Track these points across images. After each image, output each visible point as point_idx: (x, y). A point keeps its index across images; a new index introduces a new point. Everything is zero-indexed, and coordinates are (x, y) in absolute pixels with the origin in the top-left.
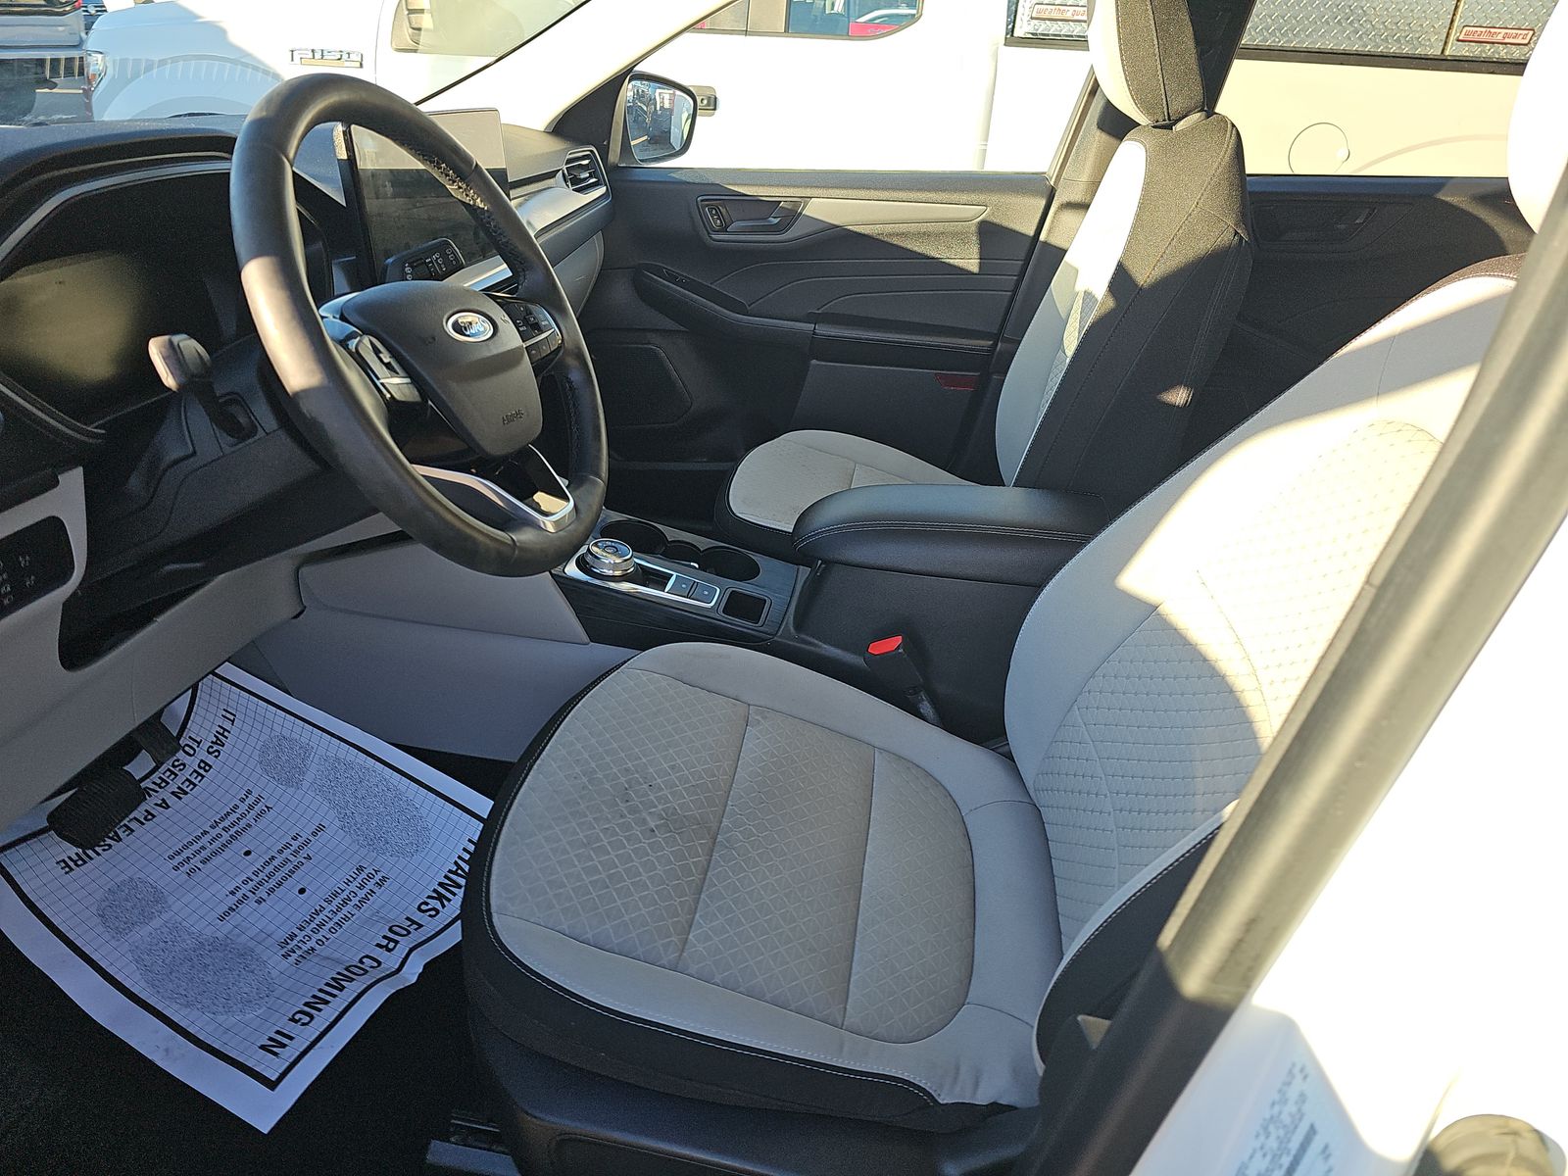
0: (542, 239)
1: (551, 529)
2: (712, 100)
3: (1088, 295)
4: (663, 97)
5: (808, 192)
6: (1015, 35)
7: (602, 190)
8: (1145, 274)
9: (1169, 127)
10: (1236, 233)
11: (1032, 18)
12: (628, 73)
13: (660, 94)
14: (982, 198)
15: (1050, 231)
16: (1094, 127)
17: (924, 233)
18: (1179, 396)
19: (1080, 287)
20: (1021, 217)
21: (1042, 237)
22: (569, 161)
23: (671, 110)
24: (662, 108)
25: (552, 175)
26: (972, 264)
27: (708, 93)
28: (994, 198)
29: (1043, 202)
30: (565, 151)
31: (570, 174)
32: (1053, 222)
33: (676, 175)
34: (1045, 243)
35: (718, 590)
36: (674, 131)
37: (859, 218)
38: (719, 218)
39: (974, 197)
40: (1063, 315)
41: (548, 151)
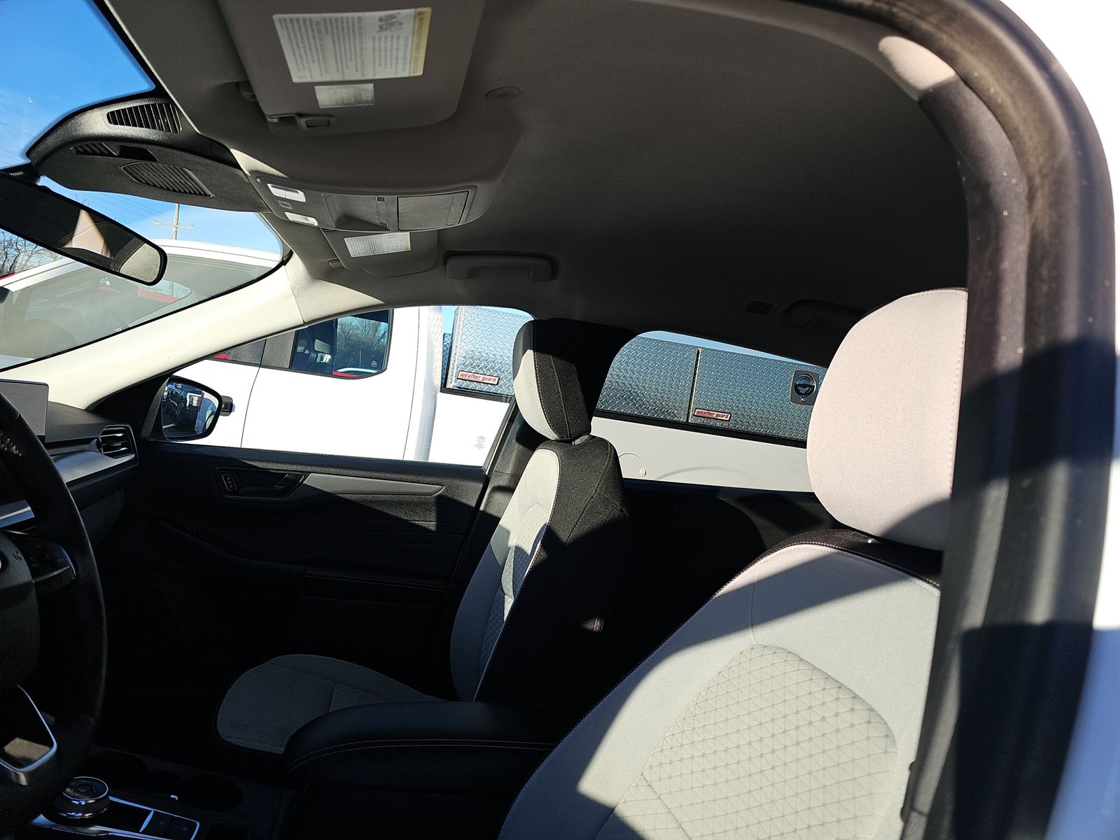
0: (75, 488)
1: (23, 780)
2: (229, 406)
3: (518, 550)
4: (193, 399)
5: (309, 469)
6: (447, 387)
7: (132, 457)
8: (565, 535)
9: (570, 442)
10: (621, 511)
11: (458, 379)
12: (168, 376)
13: (190, 396)
14: (439, 480)
15: (486, 505)
16: (514, 441)
17: (397, 502)
18: (596, 625)
19: (513, 542)
20: (468, 494)
21: (482, 508)
22: (105, 433)
23: (198, 408)
24: (191, 405)
25: (88, 441)
26: (431, 525)
27: (227, 401)
28: (447, 481)
29: (481, 486)
30: (103, 425)
31: (103, 442)
32: (488, 498)
33: (200, 451)
34: (483, 512)
35: (198, 824)
36: (199, 422)
37: (347, 489)
38: (232, 484)
39: (433, 479)
40: (500, 563)
41: (87, 423)
